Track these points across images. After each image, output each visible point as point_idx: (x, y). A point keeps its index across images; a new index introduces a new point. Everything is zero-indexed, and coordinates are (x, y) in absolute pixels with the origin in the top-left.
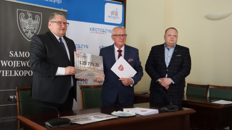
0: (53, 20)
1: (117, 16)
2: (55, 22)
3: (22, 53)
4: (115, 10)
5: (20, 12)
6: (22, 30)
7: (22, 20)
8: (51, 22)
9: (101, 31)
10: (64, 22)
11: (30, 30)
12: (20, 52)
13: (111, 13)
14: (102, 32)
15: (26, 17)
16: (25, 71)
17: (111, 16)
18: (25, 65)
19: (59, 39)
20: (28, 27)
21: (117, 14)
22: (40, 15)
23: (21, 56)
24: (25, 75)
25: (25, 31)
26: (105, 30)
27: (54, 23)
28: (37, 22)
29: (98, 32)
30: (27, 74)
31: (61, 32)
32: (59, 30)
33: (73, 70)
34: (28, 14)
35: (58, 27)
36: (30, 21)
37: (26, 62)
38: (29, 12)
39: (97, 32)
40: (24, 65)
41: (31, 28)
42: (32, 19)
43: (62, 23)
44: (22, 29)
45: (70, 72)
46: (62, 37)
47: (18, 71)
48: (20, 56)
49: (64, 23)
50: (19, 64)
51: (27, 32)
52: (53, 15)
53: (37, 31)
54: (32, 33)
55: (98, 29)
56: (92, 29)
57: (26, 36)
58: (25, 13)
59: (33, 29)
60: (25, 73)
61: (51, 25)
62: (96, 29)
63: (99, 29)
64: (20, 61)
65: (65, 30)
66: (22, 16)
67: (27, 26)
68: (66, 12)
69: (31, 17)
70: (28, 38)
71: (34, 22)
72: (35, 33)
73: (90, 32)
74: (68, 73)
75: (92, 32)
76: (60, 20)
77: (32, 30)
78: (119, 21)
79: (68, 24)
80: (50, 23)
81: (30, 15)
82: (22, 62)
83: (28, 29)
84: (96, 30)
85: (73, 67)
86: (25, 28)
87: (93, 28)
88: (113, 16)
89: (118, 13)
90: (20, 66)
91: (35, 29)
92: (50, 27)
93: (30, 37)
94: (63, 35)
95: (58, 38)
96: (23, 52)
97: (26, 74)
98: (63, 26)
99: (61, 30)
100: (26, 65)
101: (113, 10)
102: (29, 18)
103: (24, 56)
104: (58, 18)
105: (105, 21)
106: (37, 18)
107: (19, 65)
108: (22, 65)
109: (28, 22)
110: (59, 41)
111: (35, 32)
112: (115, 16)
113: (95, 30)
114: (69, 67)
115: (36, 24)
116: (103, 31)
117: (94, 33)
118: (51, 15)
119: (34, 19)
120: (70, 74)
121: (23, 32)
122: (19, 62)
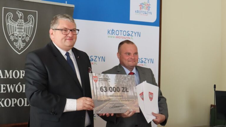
0: (56, 26)
1: (149, 10)
2: (58, 29)
3: (8, 72)
4: (146, 2)
5: (6, 11)
6: (8, 37)
7: (10, 23)
8: (53, 29)
9: (125, 34)
10: (72, 28)
11: (20, 37)
12: (6, 71)
13: (140, 6)
14: (126, 36)
15: (16, 19)
16: (13, 99)
17: (139, 10)
18: (13, 91)
19: (66, 55)
20: (18, 33)
21: (148, 7)
22: (34, 14)
23: (8, 76)
24: (13, 106)
25: (13, 40)
26: (130, 33)
27: (57, 31)
28: (30, 25)
29: (120, 35)
30: (16, 104)
31: (68, 43)
32: (63, 40)
33: (88, 103)
34: (18, 14)
35: (63, 36)
36: (20, 24)
37: (14, 85)
38: (20, 11)
39: (118, 36)
40: (11, 90)
41: (22, 34)
42: (23, 21)
43: (69, 31)
44: (10, 37)
45: (85, 107)
46: (69, 50)
47: (3, 99)
48: (6, 76)
49: (71, 30)
50: (5, 88)
51: (16, 41)
52: (56, 19)
53: (30, 38)
54: (24, 41)
55: (120, 32)
56: (110, 32)
57: (14, 47)
58: (14, 12)
59: (25, 35)
60: (12, 102)
61: (53, 34)
62: (117, 32)
63: (122, 32)
64: (6, 84)
65: (74, 40)
66: (9, 17)
67: (16, 32)
68: (73, 7)
69: (21, 18)
70: (17, 49)
71: (25, 26)
72: (27, 41)
73: (109, 37)
74: (80, 108)
75: (111, 37)
76: (66, 26)
77: (23, 37)
78: (153, 18)
79: (78, 30)
80: (51, 31)
81: (20, 15)
82: (8, 85)
83: (17, 37)
84: (117, 34)
85: (88, 99)
86: (13, 35)
87: (113, 30)
88: (143, 10)
89: (150, 6)
90: (5, 92)
91: (27, 36)
92: (52, 37)
93: (20, 48)
94: (72, 47)
95: (63, 53)
96: (11, 71)
97: (14, 104)
98: (70, 35)
99: (67, 41)
100: (15, 90)
101: (143, 2)
102: (19, 20)
103: (11, 77)
104: (62, 22)
105: (131, 19)
106: (31, 19)
107: (4, 90)
108: (9, 91)
109: (18, 26)
110: (66, 57)
111: (27, 39)
112: (146, 11)
113: (115, 33)
114: (83, 98)
115: (29, 27)
116: (127, 34)
117: (114, 37)
118: (53, 19)
119: (26, 20)
120: (85, 109)
121: (10, 40)
122: (4, 87)
